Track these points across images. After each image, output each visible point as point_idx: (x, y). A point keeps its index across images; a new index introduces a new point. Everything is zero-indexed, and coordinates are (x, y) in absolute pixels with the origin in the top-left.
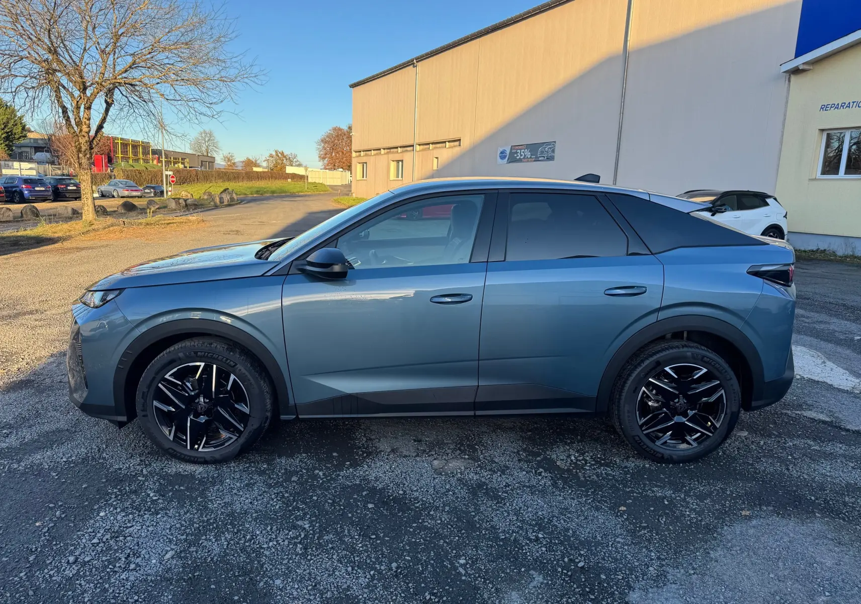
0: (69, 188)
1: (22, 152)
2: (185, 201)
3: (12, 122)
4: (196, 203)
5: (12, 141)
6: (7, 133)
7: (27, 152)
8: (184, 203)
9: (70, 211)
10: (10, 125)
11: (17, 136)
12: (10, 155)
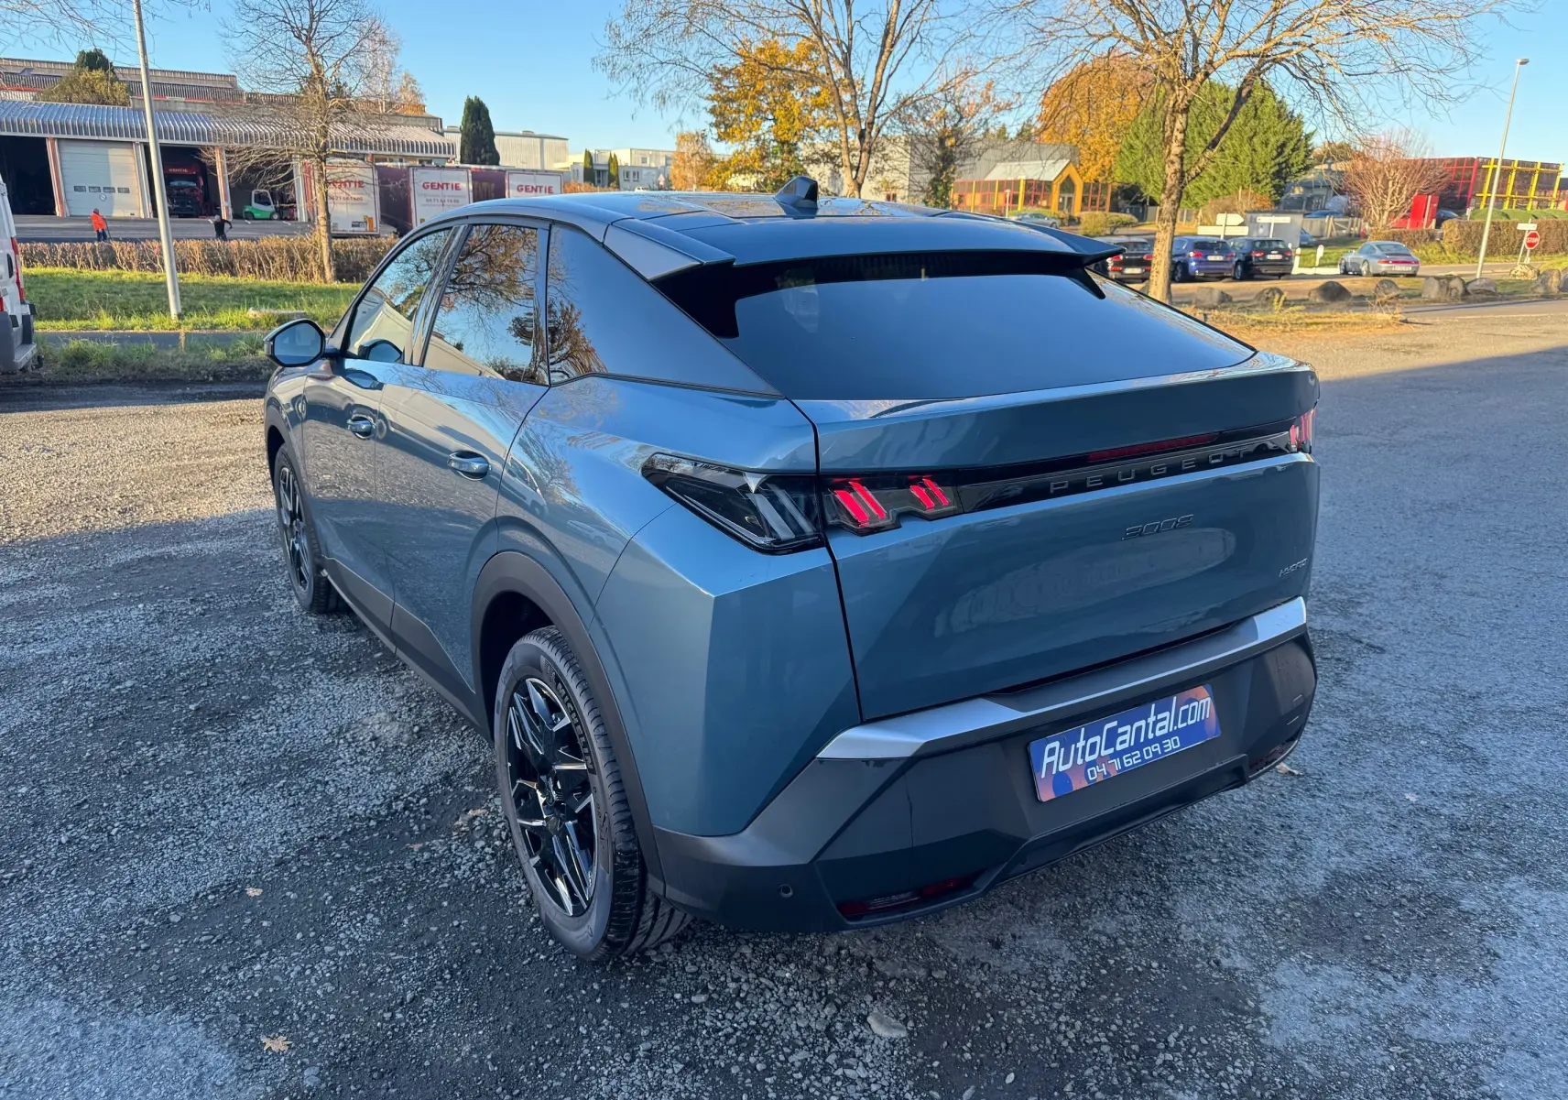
0: (1270, 257)
1: (1312, 197)
2: (1465, 285)
3: (1291, 145)
4: (1492, 289)
5: (1285, 179)
6: (1279, 164)
7: (1320, 197)
8: (1461, 289)
9: (1216, 295)
10: (1287, 151)
11: (1294, 169)
12: (1277, 203)
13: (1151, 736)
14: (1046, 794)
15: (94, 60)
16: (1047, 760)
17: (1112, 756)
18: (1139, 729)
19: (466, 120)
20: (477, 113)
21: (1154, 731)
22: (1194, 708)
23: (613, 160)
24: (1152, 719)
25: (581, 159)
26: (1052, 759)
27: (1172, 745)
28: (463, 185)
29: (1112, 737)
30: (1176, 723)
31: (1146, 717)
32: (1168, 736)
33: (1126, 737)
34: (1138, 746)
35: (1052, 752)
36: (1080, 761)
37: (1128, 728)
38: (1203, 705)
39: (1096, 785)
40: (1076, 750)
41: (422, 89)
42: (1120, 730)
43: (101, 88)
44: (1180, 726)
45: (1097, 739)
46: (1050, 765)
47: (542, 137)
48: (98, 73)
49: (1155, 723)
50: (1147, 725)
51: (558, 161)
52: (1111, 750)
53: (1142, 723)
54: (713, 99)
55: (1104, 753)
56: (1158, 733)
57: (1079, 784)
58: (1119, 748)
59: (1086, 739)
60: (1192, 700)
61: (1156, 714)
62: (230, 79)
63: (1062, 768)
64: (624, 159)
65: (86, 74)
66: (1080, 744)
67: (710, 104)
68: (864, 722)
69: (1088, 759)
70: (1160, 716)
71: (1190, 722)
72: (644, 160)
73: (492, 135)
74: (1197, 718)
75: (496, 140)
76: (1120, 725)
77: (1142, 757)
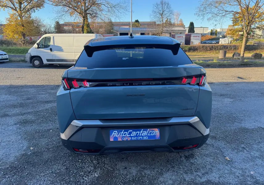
13: (140, 135)
14: (112, 140)
15: (137, 21)
16: (113, 134)
17: (129, 137)
18: (137, 133)
19: (190, 26)
20: (192, 24)
21: (141, 134)
22: (153, 132)
23: (216, 31)
24: (141, 132)
25: (210, 31)
26: (114, 134)
27: (145, 138)
28: (184, 36)
29: (130, 133)
30: (148, 134)
31: (140, 131)
32: (145, 136)
33: (134, 134)
34: (136, 136)
35: (115, 133)
36: (121, 136)
37: (135, 132)
38: (157, 132)
39: (123, 141)
40: (121, 134)
41: (183, 21)
42: (133, 132)
43: (137, 25)
44: (149, 135)
45: (127, 133)
46: (114, 135)
47: (204, 28)
48: (137, 23)
49: (142, 133)
50: (140, 133)
51: (206, 32)
52: (129, 135)
53: (139, 132)
54: (233, 18)
55: (127, 135)
56: (142, 135)
57: (120, 139)
58: (131, 135)
59: (124, 132)
60: (153, 131)
61: (143, 131)
62: (155, 22)
63: (116, 136)
64: (219, 30)
65: (136, 23)
66: (122, 133)
67: (232, 19)
68: (77, 120)
69: (123, 136)
70: (143, 132)
71: (151, 135)
72: (223, 30)
73: (194, 28)
74: (154, 134)
75: (195, 29)
76: (133, 131)
77: (137, 138)
